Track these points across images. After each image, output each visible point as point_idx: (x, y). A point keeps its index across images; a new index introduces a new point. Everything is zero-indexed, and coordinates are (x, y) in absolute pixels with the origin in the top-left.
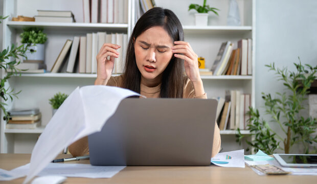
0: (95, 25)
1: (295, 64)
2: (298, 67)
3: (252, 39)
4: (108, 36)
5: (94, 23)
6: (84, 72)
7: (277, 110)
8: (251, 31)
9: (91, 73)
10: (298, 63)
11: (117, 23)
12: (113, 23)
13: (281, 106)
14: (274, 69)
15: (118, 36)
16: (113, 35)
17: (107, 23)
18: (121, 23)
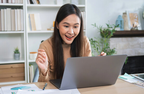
0: (5, 4)
1: (107, 24)
3: (85, 11)
4: (12, 10)
8: (84, 7)
9: (4, 31)
11: (17, 3)
12: (15, 3)
14: (95, 26)
15: (18, 10)
16: (16, 10)
17: (12, 3)
18: (19, 3)
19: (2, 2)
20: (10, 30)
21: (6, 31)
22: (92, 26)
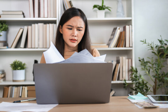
0: (36, 19)
1: (159, 40)
2: (160, 41)
3: (132, 25)
4: (45, 25)
5: (36, 18)
6: (31, 47)
7: (148, 68)
8: (131, 20)
9: (35, 48)
10: (160, 39)
11: (50, 17)
12: (48, 17)
13: (151, 65)
14: (146, 43)
15: (51, 25)
16: (48, 25)
17: (44, 17)
18: (52, 17)
19: (34, 17)
20: (42, 47)
21: (37, 48)
22: (141, 42)
